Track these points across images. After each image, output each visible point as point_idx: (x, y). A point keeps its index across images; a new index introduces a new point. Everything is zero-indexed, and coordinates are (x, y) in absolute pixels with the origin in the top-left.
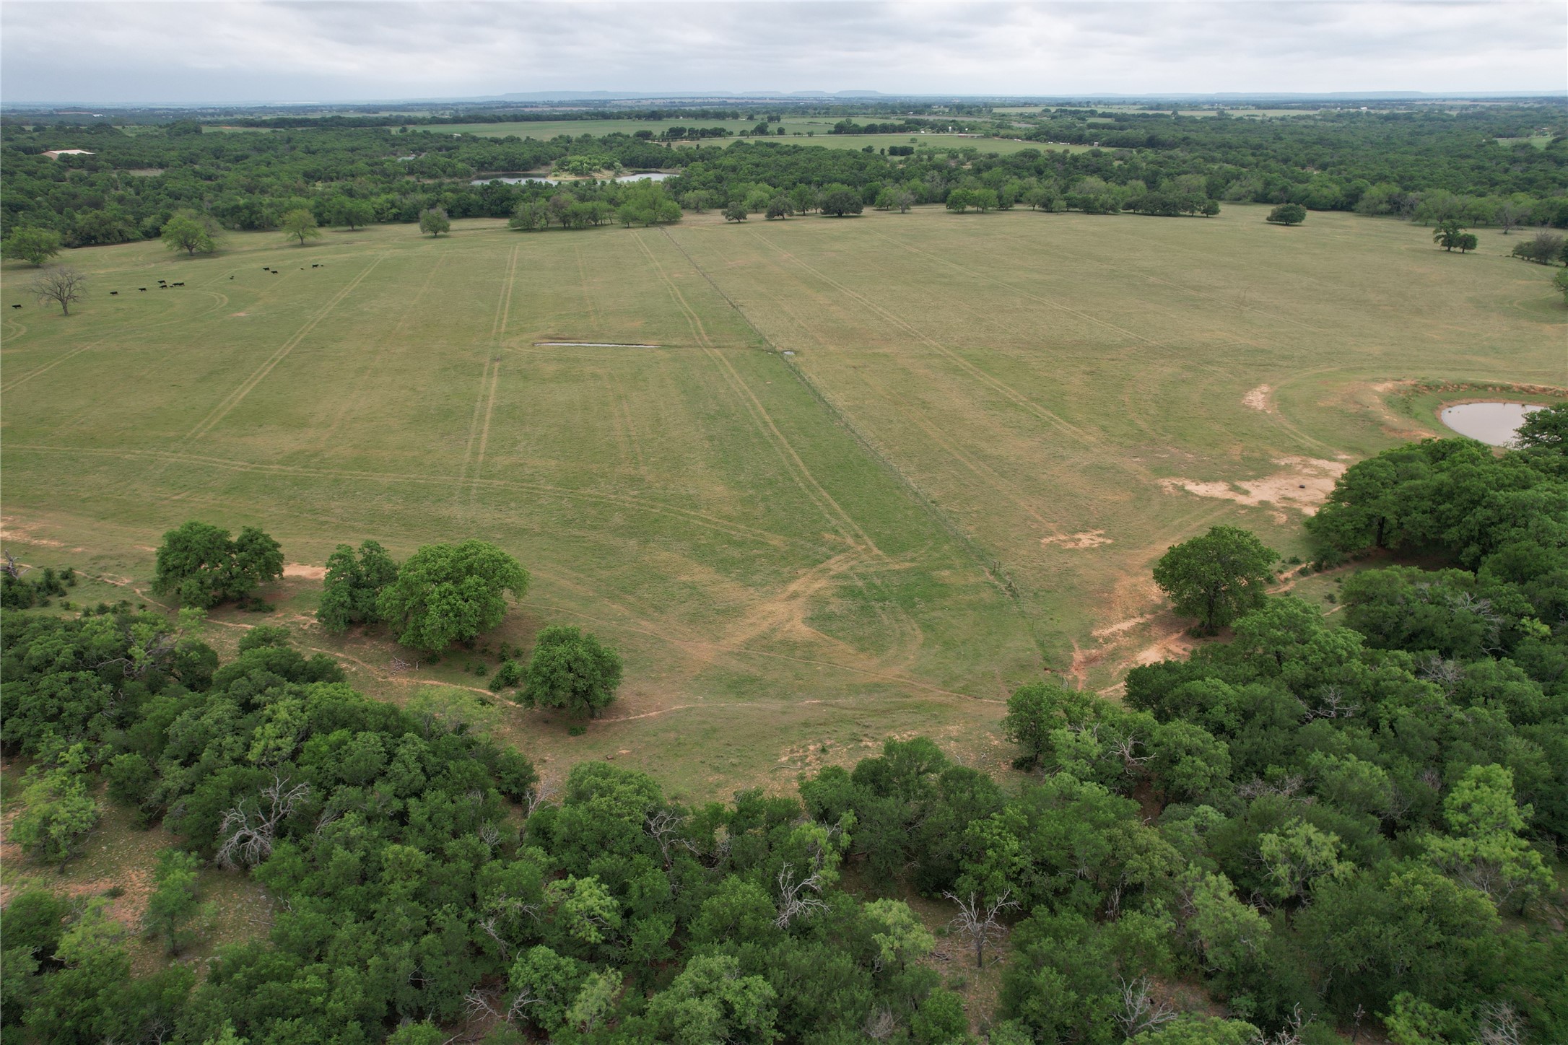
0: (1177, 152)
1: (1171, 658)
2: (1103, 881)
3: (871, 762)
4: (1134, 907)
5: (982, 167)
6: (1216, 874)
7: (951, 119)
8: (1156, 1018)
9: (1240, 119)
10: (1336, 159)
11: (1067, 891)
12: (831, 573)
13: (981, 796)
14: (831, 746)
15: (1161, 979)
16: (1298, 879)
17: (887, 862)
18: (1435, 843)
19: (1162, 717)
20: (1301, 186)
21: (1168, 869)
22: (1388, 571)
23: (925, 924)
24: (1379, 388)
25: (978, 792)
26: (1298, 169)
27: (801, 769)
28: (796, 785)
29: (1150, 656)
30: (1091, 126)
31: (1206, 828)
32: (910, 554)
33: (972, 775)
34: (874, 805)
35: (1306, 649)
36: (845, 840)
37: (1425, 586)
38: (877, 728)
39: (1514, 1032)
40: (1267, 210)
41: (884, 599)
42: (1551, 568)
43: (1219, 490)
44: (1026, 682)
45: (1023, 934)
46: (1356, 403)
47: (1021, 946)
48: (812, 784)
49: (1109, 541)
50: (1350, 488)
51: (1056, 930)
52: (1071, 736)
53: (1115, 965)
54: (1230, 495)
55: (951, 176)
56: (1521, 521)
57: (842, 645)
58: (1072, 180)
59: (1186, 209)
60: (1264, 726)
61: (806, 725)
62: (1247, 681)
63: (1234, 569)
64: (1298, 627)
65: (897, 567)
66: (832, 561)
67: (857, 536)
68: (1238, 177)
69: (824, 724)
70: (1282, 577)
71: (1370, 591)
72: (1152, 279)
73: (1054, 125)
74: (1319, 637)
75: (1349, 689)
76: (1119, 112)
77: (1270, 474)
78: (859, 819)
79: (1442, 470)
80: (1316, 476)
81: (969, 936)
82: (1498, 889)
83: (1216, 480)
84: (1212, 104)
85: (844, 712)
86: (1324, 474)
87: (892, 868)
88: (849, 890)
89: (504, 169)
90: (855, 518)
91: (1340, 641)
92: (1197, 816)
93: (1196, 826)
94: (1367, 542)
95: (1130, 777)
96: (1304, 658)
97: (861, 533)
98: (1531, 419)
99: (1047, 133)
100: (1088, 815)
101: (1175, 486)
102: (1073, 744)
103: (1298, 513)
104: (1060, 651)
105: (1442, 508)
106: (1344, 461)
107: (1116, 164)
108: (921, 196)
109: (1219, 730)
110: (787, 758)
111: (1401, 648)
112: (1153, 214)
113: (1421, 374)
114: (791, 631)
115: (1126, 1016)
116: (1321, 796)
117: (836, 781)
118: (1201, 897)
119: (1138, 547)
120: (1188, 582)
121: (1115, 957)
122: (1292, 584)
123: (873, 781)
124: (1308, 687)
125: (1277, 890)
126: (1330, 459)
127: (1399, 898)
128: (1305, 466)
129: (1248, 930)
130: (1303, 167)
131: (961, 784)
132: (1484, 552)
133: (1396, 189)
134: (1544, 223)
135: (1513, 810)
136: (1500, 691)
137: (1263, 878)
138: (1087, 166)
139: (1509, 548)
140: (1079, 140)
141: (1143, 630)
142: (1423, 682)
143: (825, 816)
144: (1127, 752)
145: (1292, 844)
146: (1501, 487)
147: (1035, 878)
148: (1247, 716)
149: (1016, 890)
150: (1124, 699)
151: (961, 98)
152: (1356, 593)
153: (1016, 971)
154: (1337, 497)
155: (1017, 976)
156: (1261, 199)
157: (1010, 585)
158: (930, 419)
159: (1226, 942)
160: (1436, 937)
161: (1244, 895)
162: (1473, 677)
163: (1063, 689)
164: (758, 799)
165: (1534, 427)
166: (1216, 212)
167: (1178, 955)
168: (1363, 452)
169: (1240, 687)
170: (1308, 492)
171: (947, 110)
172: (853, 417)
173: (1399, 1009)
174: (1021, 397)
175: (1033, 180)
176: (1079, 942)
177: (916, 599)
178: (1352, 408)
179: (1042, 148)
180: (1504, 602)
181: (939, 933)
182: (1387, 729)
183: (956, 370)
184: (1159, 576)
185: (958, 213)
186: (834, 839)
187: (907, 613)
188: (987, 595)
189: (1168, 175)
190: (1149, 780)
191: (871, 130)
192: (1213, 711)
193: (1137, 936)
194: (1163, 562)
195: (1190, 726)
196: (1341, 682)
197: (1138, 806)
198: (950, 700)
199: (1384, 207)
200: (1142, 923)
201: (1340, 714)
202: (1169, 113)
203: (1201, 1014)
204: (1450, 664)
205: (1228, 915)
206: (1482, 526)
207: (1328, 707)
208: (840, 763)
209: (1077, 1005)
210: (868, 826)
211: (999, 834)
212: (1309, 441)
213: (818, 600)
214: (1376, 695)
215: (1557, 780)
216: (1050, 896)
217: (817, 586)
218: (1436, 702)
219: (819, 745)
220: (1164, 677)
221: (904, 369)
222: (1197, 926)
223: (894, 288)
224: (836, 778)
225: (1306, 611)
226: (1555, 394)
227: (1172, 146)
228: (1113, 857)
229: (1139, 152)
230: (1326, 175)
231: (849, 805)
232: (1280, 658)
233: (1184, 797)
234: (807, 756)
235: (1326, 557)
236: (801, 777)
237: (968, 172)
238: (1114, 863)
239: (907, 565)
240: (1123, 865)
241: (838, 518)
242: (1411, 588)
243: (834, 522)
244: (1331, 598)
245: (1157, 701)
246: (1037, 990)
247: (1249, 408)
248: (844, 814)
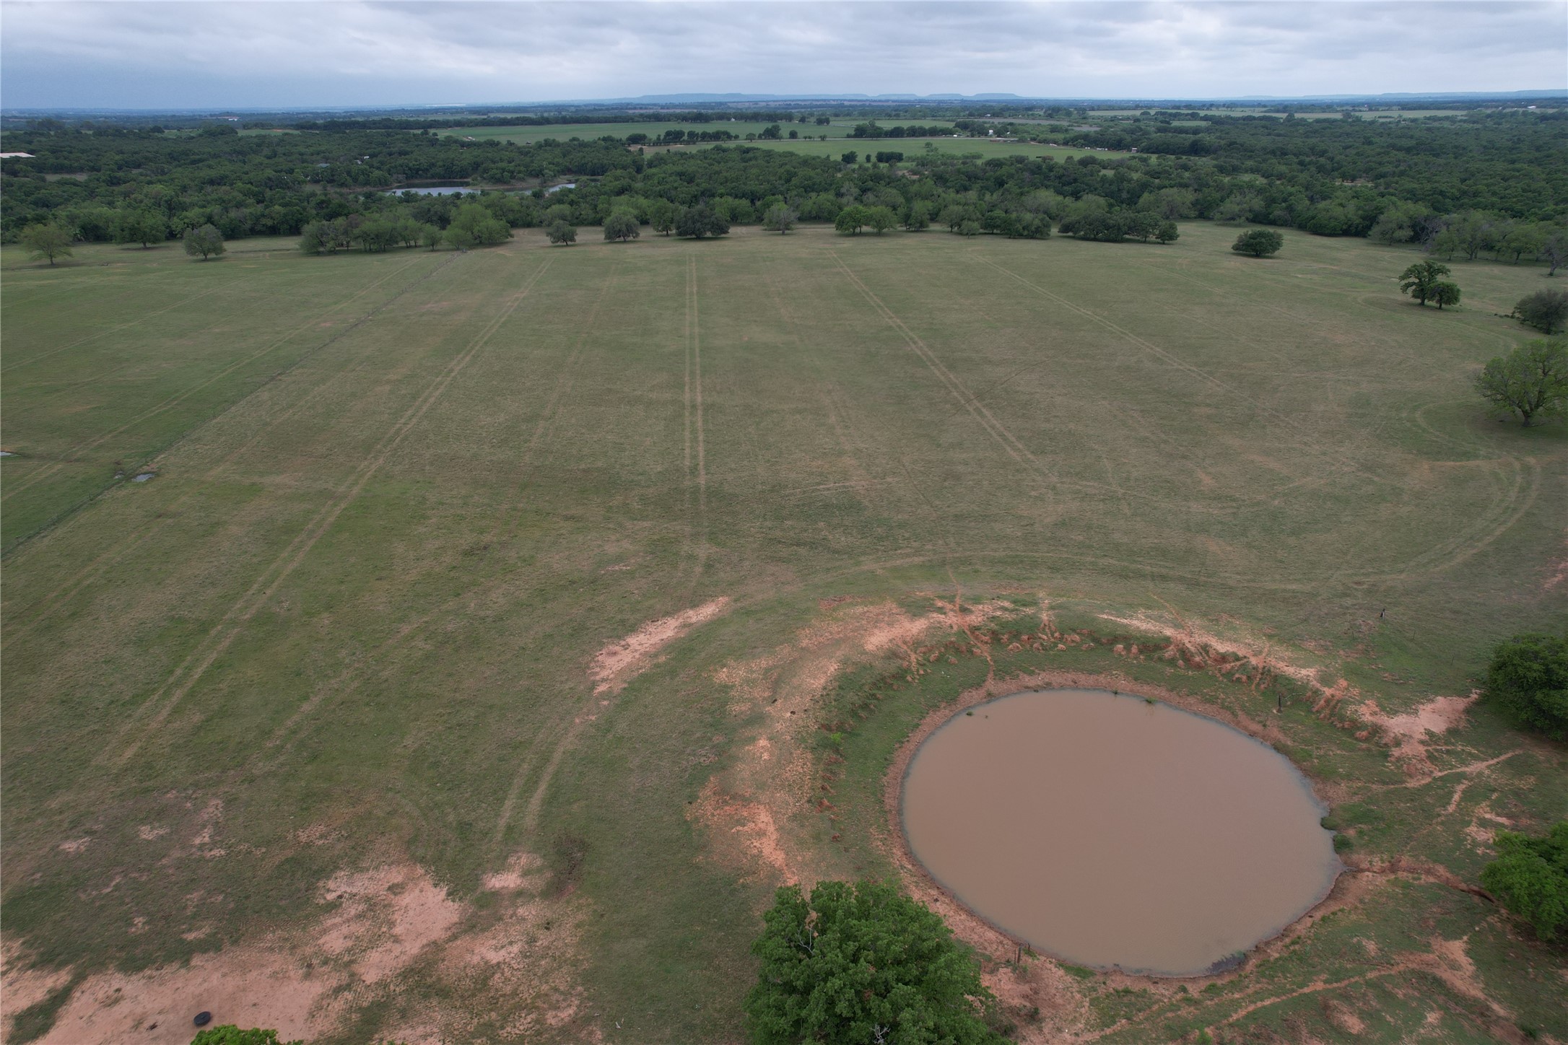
40: (1233, 235)
73: (1119, 129)
89: (440, 177)
99: (1086, 138)
112: (1095, 240)
166: (1172, 236)
191: (896, 133)
199: (1404, 233)
212: (519, 808)
227: (1214, 151)
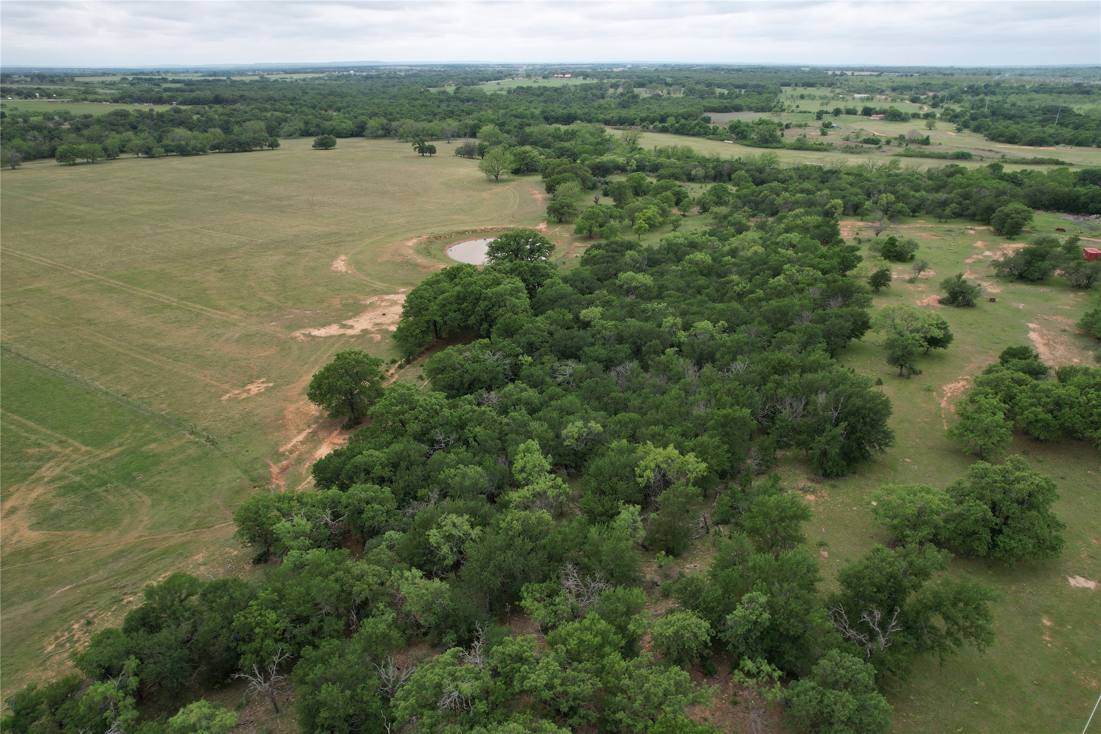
0: (238, 106)
1: (337, 447)
2: (342, 610)
3: (137, 611)
4: (367, 616)
5: (80, 126)
6: (410, 570)
7: (36, 87)
8: (403, 677)
9: (276, 81)
10: (344, 104)
11: (320, 628)
12: (46, 479)
13: (237, 594)
14: (95, 617)
15: (399, 652)
16: (455, 550)
17: (177, 679)
18: (515, 496)
19: (344, 488)
20: (329, 123)
21: (379, 581)
22: (446, 351)
23: (226, 707)
24: (410, 243)
25: (233, 592)
26: (323, 112)
27: (71, 647)
28: (71, 663)
29: (324, 451)
30: (166, 90)
31: (394, 545)
32: (116, 442)
33: (225, 584)
34: (151, 642)
35: (416, 412)
36: (133, 682)
37: (468, 354)
38: (133, 584)
39: (576, 575)
40: (311, 141)
41: (105, 483)
42: (523, 325)
43: (334, 330)
44: (243, 501)
45: (300, 672)
46: (400, 255)
47: (302, 681)
48: (86, 654)
49: (271, 385)
50: (412, 308)
51: (322, 657)
52: (288, 524)
53: (368, 659)
54: (342, 331)
55: (53, 135)
56: (502, 304)
57: (77, 533)
58: (164, 132)
59: (256, 146)
60: (408, 468)
61: (63, 611)
62: (389, 444)
63: (359, 377)
64: (407, 400)
65: (108, 455)
66: (43, 469)
67: (61, 442)
68: (286, 120)
69: (82, 602)
70: (389, 373)
71: (441, 365)
72: (246, 197)
73: (135, 90)
74: (421, 402)
75: (447, 427)
76: (186, 78)
77: (362, 312)
78: (141, 660)
79: (457, 285)
80: (390, 306)
81: (262, 696)
82: (549, 507)
83: (330, 324)
84: (254, 71)
85: (98, 585)
86: (394, 303)
87: (183, 681)
88: (152, 718)
90: (54, 428)
91: (434, 400)
92: (386, 540)
93: (388, 547)
94: (430, 338)
95: (336, 535)
96: (417, 418)
97: (64, 438)
98: (491, 246)
99: (130, 97)
100: (317, 572)
101: (304, 335)
102: (291, 529)
103: (387, 331)
104: (261, 471)
105: (463, 306)
106: (403, 293)
107: (195, 117)
108: (28, 153)
109: (381, 481)
110: (53, 646)
111: (467, 394)
112: (233, 152)
113: (429, 231)
114: (19, 541)
115: (385, 686)
116: (451, 496)
117: (110, 641)
118: (405, 589)
119: (293, 383)
120: (332, 395)
121: (366, 654)
122: (396, 376)
123: (144, 625)
124: (425, 435)
125: (446, 562)
126: (395, 293)
127: (507, 534)
128: (382, 301)
129: (438, 594)
130: (326, 111)
131: (219, 593)
132: (491, 326)
133: (385, 121)
134: (465, 135)
135: (544, 461)
136: (519, 400)
137: (436, 560)
138: (172, 121)
139: (501, 320)
140: (160, 101)
141: (313, 436)
142: (483, 408)
143: (108, 672)
144: (328, 519)
145: (446, 531)
146: (487, 287)
147: (296, 631)
148: (395, 466)
149: (285, 646)
150: (315, 486)
151: (40, 69)
152: (434, 370)
153: (305, 699)
154: (406, 315)
155: (306, 703)
156: (306, 134)
157: (208, 438)
158: (99, 332)
159: (428, 608)
160: (529, 546)
161: (429, 575)
162: (506, 397)
163: (272, 495)
164: (33, 693)
165: (494, 250)
166: (277, 145)
167: (404, 632)
168: (413, 285)
169: (386, 450)
170: (389, 316)
171: (29, 79)
172: (23, 347)
173: (525, 594)
174: (172, 299)
175: (130, 134)
176: (340, 657)
177: (135, 474)
178: (398, 259)
179: (130, 108)
180: (507, 350)
181: (239, 708)
182: (474, 443)
183: (111, 290)
184: (312, 397)
185: (70, 165)
186: (123, 687)
187: (129, 486)
188: (192, 451)
189: (237, 123)
190: (349, 532)
192: (374, 471)
193: (375, 633)
194: (312, 387)
195: (363, 486)
196: (441, 425)
197: (348, 551)
198: (189, 537)
199: (381, 132)
200: (375, 623)
201: (447, 444)
202: (225, 78)
203: (428, 659)
204: (493, 394)
205: (424, 591)
206: (485, 311)
207: (439, 442)
208: (108, 625)
209: (352, 697)
210: (151, 660)
211: (260, 615)
212: (379, 285)
213: (38, 506)
214: (462, 426)
215: (557, 437)
216: (310, 638)
217: (34, 495)
218: (493, 417)
219: (83, 621)
220: (337, 461)
221: (61, 298)
222: (409, 608)
223: (26, 233)
224: (109, 638)
225: (409, 389)
226: (498, 230)
227: (234, 102)
228: (343, 591)
229: (210, 107)
230: (341, 115)
231: (127, 654)
232: (403, 424)
233: (375, 532)
234: (73, 635)
235: (410, 354)
236: (74, 654)
237: (68, 131)
238: (344, 594)
239: (117, 450)
240: (350, 593)
241: (36, 432)
242: (461, 357)
243: (33, 438)
244: (421, 378)
245: (337, 479)
246: (323, 704)
247: (337, 272)
248: (127, 662)
